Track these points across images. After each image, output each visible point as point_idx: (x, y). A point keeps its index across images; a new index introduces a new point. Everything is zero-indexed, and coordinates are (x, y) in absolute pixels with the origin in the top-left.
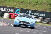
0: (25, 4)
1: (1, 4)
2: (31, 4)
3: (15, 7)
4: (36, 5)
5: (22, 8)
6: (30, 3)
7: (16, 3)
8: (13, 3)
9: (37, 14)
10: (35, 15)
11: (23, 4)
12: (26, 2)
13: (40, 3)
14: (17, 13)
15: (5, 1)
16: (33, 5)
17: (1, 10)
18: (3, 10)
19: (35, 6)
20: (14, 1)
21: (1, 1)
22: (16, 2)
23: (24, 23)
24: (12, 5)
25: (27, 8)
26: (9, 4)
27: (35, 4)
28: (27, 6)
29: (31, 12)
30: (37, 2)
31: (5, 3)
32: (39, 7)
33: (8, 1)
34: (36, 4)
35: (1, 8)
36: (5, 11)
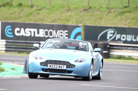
0: (96, 13)
1: (31, 19)
2: (112, 11)
3: (69, 24)
4: (125, 12)
5: (89, 24)
6: (108, 8)
7: (69, 13)
9: (129, 38)
10: (124, 40)
11: (91, 14)
12: (98, 7)
13: (134, 8)
14: (75, 38)
15: (40, 10)
16: (117, 13)
17: (33, 35)
18: (38, 33)
19: (123, 17)
20: (64, 7)
21: (30, 11)
22: (69, 10)
23: (57, 67)
24: (59, 19)
25: (103, 24)
26: (51, 16)
27: (121, 10)
28: (101, 18)
29: (114, 34)
30: (127, 5)
31: (41, 16)
32: (133, 19)
33: (49, 9)
34: (125, 10)
35: (32, 30)
36: (43, 36)
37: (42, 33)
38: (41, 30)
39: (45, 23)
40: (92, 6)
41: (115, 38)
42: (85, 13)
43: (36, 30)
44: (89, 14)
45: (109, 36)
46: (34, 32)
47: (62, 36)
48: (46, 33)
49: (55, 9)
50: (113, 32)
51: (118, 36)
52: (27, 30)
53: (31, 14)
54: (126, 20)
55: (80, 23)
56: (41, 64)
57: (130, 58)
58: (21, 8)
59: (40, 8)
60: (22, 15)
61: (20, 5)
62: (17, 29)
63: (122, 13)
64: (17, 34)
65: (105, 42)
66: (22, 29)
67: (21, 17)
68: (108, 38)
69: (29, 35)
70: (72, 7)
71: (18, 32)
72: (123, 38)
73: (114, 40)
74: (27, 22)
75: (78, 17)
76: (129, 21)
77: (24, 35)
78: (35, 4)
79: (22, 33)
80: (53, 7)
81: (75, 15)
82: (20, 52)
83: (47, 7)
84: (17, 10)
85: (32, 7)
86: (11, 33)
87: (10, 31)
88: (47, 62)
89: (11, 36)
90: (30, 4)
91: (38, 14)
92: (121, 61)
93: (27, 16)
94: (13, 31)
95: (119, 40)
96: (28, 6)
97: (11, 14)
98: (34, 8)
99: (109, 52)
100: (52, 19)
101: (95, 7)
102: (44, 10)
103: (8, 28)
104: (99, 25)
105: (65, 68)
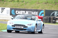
0: (50, 5)
1: (23, 7)
2: (57, 4)
5: (47, 9)
6: (55, 3)
8: (36, 5)
12: (51, 2)
15: (26, 3)
17: (23, 14)
20: (36, 2)
21: (22, 4)
22: (39, 3)
23: (19, 27)
25: (53, 9)
28: (52, 7)
31: (27, 6)
33: (30, 3)
38: (27, 12)
39: (29, 9)
43: (25, 12)
44: (47, 5)
47: (35, 14)
48: (29, 13)
50: (57, 12)
53: (23, 5)
55: (43, 9)
56: (12, 26)
58: (18, 2)
59: (26, 2)
60: (19, 5)
62: (17, 11)
65: (54, 17)
67: (19, 6)
68: (55, 15)
70: (40, 2)
74: (21, 8)
75: (42, 6)
80: (32, 2)
81: (41, 5)
83: (29, 2)
84: (17, 3)
85: (23, 2)
86: (14, 13)
87: (14, 12)
88: (15, 25)
89: (14, 14)
91: (25, 5)
93: (21, 6)
94: (15, 12)
96: (21, 1)
97: (14, 5)
99: (55, 21)
100: (32, 7)
101: (50, 2)
102: (28, 3)
103: (13, 11)
104: (51, 10)
105: (23, 28)
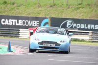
0: (59, 9)
1: (13, 13)
2: (70, 7)
3: (40, 16)
4: (80, 8)
5: (54, 16)
6: (67, 5)
7: (40, 9)
8: (36, 9)
10: (79, 27)
11: (55, 9)
12: (60, 4)
13: (86, 5)
15: (19, 6)
16: (74, 8)
17: (14, 24)
18: (18, 23)
19: (78, 11)
20: (36, 4)
22: (40, 6)
24: (33, 13)
25: (64, 16)
26: (27, 10)
27: (77, 7)
28: (63, 12)
29: (71, 23)
30: (81, 3)
31: (20, 11)
32: (85, 13)
33: (25, 6)
34: (80, 6)
36: (21, 25)
37: (20, 23)
38: (20, 21)
39: (23, 15)
40: (56, 3)
41: (73, 26)
42: (51, 8)
43: (16, 21)
44: (54, 9)
45: (68, 25)
46: (15, 22)
47: (35, 25)
48: (24, 23)
49: (30, 6)
50: (71, 22)
51: (74, 25)
52: (10, 20)
53: (13, 9)
54: (80, 14)
55: (48, 16)
57: (83, 41)
58: (6, 5)
60: (6, 10)
61: (5, 3)
62: (3, 20)
63: (77, 8)
64: (3, 24)
66: (7, 20)
67: (6, 11)
68: (67, 26)
69: (11, 24)
70: (42, 4)
71: (4, 22)
72: (78, 26)
73: (72, 28)
74: (10, 15)
75: (46, 11)
76: (82, 14)
77: (8, 24)
78: (16, 2)
79: (7, 23)
80: (29, 4)
81: (44, 10)
82: (5, 36)
83: (24, 4)
84: (3, 6)
85: (14, 4)
90: (12, 2)
92: (77, 43)
93: (10, 11)
95: (75, 27)
96: (10, 3)
98: (15, 5)
100: (28, 13)
101: (58, 4)
102: (22, 6)
104: (60, 17)
105: (54, 46)
